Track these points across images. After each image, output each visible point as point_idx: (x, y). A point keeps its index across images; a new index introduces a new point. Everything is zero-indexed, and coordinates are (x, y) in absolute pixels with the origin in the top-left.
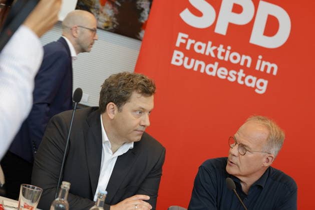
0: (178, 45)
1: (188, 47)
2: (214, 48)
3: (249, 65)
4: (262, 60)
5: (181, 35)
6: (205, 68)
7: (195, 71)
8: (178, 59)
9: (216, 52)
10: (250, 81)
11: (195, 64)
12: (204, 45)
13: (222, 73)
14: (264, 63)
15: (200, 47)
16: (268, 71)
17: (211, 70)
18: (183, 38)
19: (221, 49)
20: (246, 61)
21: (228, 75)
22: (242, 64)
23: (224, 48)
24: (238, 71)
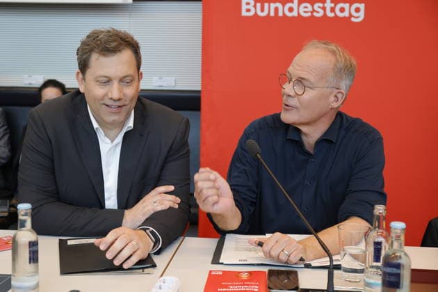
7: (272, 17)
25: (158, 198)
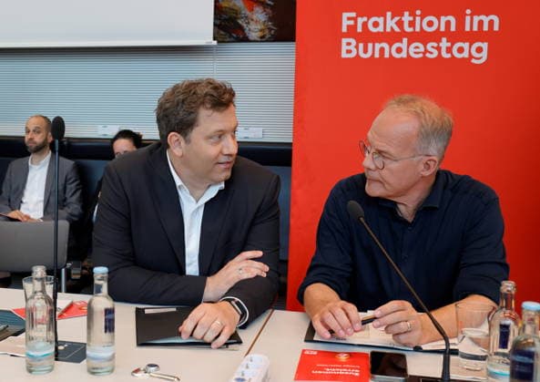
0: (344, 29)
1: (359, 29)
2: (397, 19)
3: (453, 28)
4: (472, 15)
5: (345, 15)
6: (390, 51)
7: (377, 59)
8: (349, 49)
9: (400, 24)
10: (461, 50)
11: (374, 50)
12: (381, 20)
13: (416, 50)
14: (476, 19)
15: (376, 25)
16: (486, 28)
17: (399, 50)
18: (349, 19)
19: (407, 18)
20: (448, 23)
21: (426, 51)
22: (443, 29)
23: (410, 15)
24: (439, 41)
25: (244, 264)
